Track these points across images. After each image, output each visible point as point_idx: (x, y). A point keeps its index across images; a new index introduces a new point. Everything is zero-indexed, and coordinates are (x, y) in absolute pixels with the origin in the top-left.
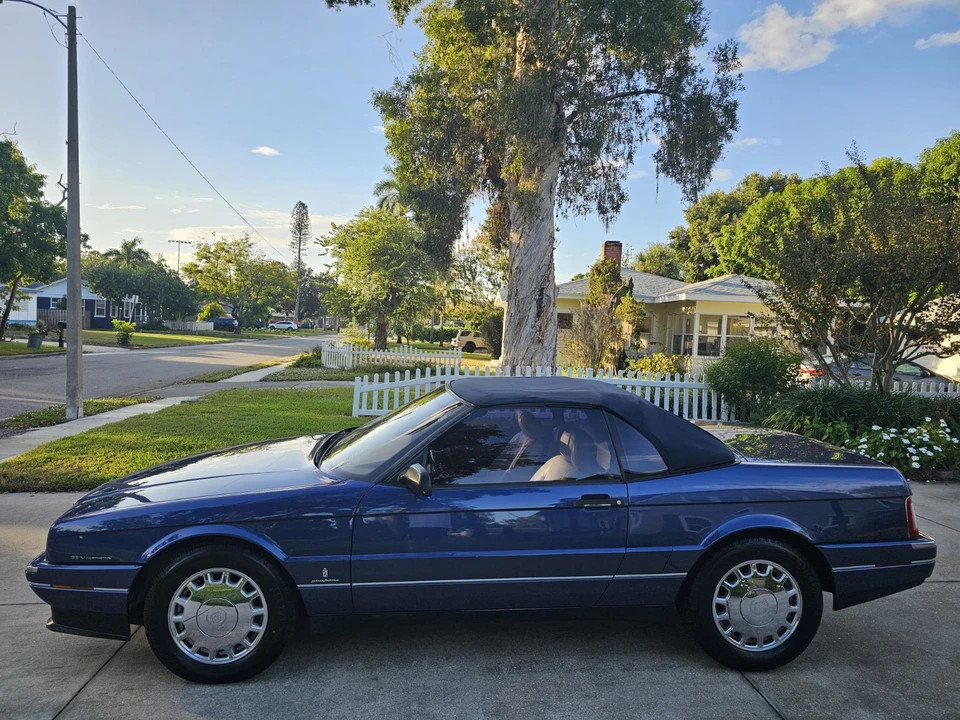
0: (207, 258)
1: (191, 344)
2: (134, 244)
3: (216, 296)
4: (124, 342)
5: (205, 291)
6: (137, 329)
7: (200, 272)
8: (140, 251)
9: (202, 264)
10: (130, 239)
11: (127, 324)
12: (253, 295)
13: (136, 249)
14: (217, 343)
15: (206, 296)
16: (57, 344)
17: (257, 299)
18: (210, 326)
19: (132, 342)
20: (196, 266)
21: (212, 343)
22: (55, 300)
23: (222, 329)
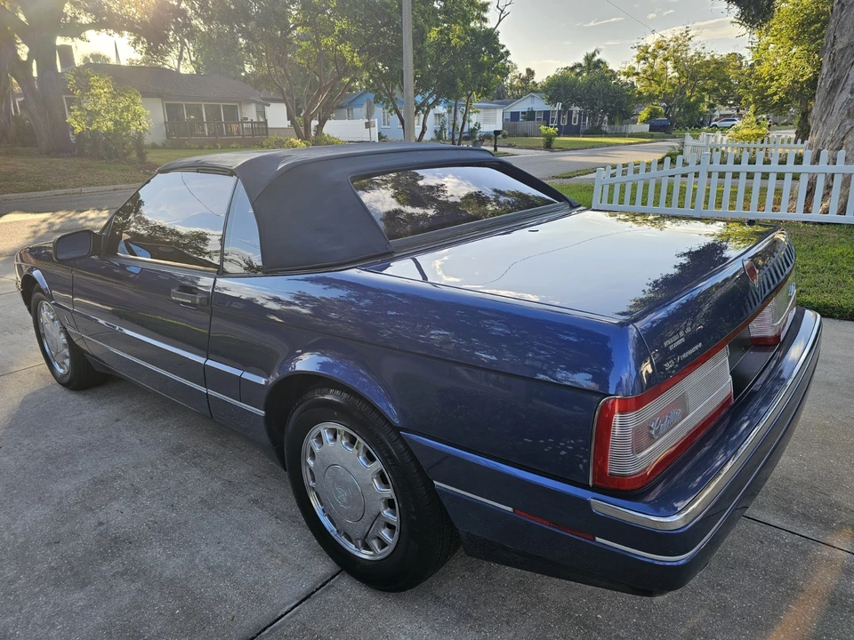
0: (645, 59)
1: (609, 145)
2: (594, 55)
3: (651, 97)
4: (548, 146)
5: (640, 93)
6: (559, 134)
7: (637, 74)
8: (599, 61)
9: (640, 67)
10: (591, 51)
11: (551, 130)
12: (688, 94)
13: (595, 59)
14: (637, 143)
15: (642, 99)
16: (493, 149)
17: (690, 97)
18: (647, 127)
19: (554, 144)
20: (634, 69)
21: (631, 144)
22: (523, 113)
23: (659, 130)
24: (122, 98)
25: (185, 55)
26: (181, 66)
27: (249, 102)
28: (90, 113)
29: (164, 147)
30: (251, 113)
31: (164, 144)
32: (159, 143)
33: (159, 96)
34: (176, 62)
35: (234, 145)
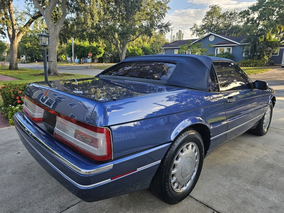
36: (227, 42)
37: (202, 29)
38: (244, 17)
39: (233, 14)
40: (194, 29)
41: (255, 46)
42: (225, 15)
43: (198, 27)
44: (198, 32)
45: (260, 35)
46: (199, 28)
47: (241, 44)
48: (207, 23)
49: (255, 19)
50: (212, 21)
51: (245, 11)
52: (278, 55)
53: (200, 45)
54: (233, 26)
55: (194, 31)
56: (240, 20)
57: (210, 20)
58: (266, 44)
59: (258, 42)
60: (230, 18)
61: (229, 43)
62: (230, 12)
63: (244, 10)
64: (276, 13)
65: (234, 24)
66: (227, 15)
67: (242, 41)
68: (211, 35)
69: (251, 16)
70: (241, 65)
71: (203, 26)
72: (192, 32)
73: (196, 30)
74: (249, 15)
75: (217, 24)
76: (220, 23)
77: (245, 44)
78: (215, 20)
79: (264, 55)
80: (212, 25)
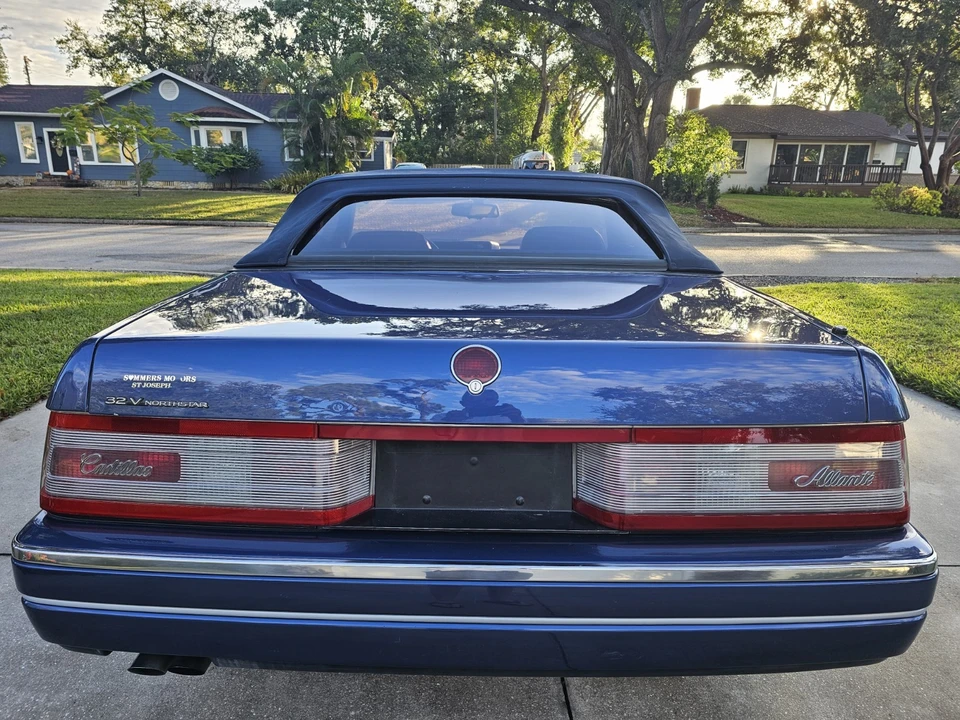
24: (710, 139)
25: (843, 89)
26: (833, 102)
27: (887, 141)
28: (674, 154)
29: (761, 192)
30: (887, 155)
31: (762, 190)
32: (757, 189)
33: (774, 136)
34: (829, 97)
35: (846, 194)
36: (226, 109)
37: (111, 52)
38: (253, 28)
39: (213, 13)
40: (76, 45)
41: (315, 131)
42: (187, 10)
43: (90, 39)
44: (97, 61)
45: (323, 97)
46: (96, 43)
47: (273, 120)
48: (127, 29)
49: (289, 42)
50: (146, 28)
51: (254, 12)
52: (373, 159)
53: (142, 113)
54: (221, 54)
55: (78, 52)
56: (240, 38)
57: (136, 19)
58: (344, 125)
59: (324, 117)
60: (206, 24)
61: (233, 114)
62: (203, 6)
63: (252, 7)
64: (342, 35)
65: (225, 48)
66: (196, 14)
67: (275, 112)
68: (162, 77)
69: (276, 32)
70: (290, 187)
71: (112, 38)
72: (67, 55)
73: (87, 51)
74: (270, 25)
75: (165, 38)
76: (173, 37)
77: (289, 120)
78: (154, 24)
79: (344, 161)
80: (147, 41)
